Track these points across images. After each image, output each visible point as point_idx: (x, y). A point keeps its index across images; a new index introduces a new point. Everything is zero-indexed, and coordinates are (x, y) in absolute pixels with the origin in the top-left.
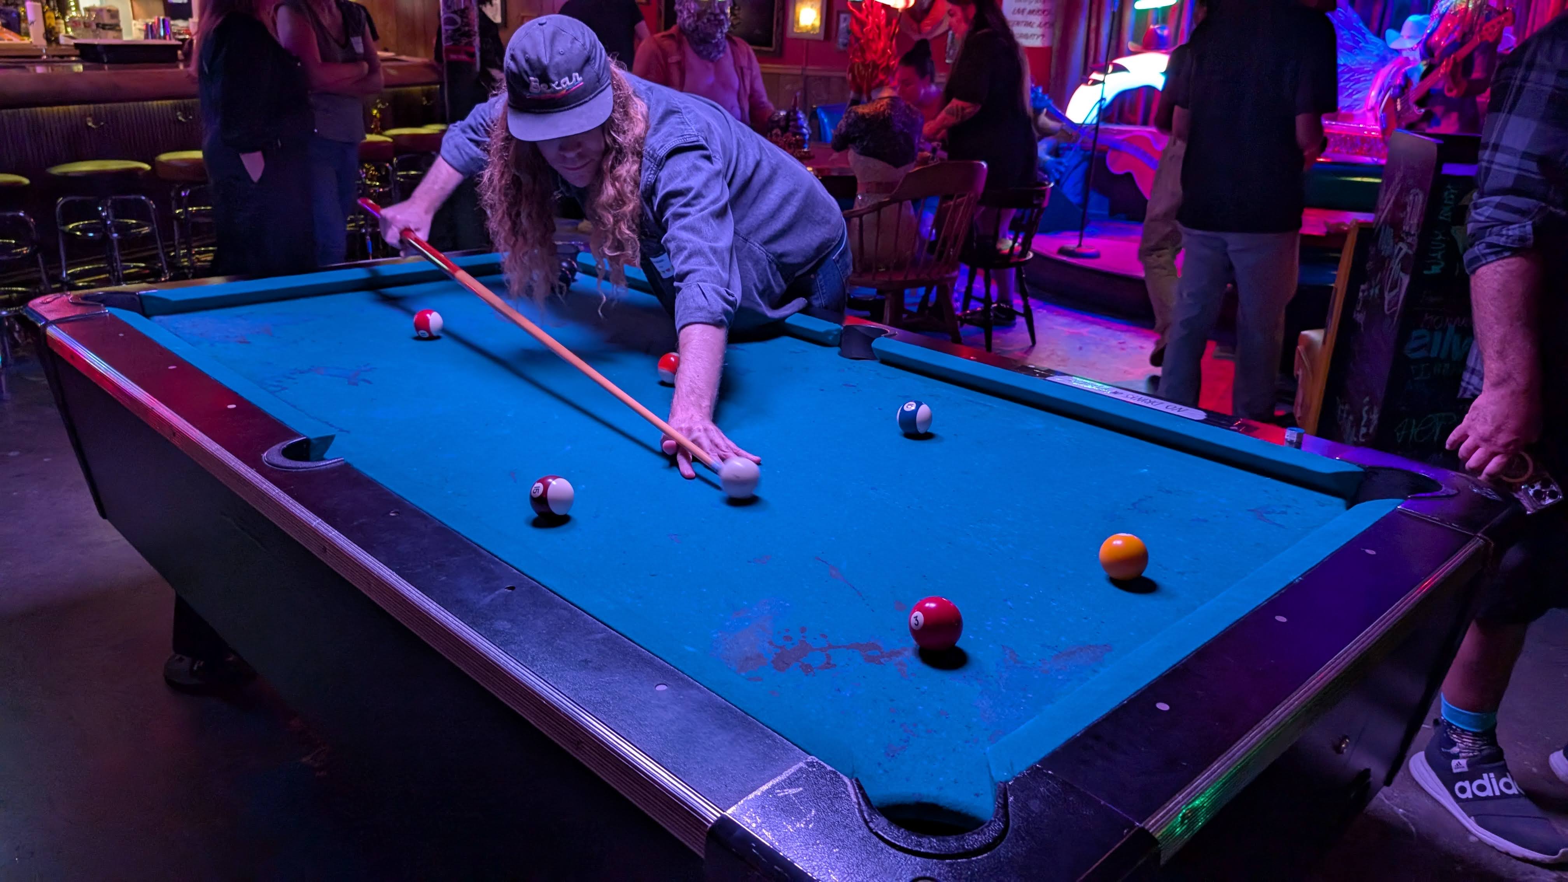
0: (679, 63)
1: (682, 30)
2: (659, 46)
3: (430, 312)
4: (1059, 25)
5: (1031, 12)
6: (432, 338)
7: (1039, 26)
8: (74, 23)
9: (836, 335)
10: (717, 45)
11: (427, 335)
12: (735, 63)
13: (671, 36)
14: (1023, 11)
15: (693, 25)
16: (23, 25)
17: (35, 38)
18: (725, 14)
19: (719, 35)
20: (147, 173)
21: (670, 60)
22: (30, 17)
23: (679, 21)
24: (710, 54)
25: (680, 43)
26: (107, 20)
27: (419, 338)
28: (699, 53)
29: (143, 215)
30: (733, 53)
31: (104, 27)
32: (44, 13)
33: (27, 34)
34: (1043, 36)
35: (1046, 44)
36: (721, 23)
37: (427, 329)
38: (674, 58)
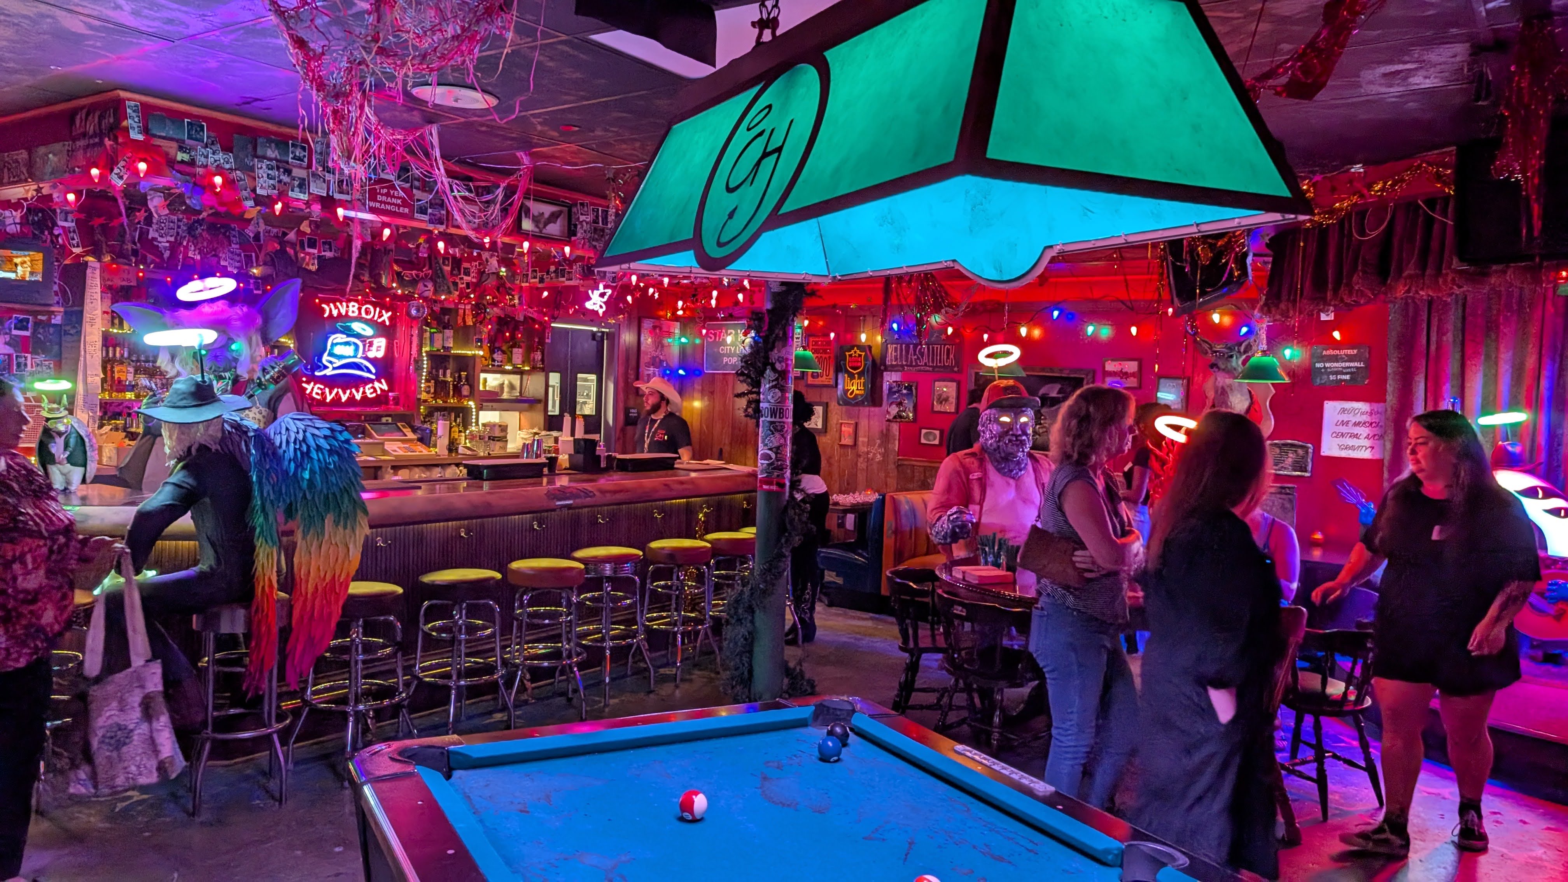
0: (979, 479)
1: (983, 449)
2: (962, 465)
3: (696, 794)
4: (1390, 436)
5: (1356, 424)
6: (695, 821)
7: (1367, 437)
8: (472, 437)
9: (1116, 855)
10: (1019, 463)
11: (690, 818)
12: (1037, 479)
13: (973, 455)
14: (1348, 422)
15: (995, 445)
16: (433, 438)
17: (440, 449)
18: (1026, 435)
19: (1020, 454)
20: (498, 582)
21: (971, 477)
22: (439, 433)
23: (981, 440)
24: (1011, 471)
25: (982, 461)
26: (497, 433)
27: (682, 819)
28: (999, 470)
29: (489, 617)
30: (1035, 470)
31: (492, 438)
32: (451, 428)
33: (435, 446)
34: (1373, 448)
35: (1377, 456)
36: (1023, 443)
37: (691, 811)
38: (976, 475)
